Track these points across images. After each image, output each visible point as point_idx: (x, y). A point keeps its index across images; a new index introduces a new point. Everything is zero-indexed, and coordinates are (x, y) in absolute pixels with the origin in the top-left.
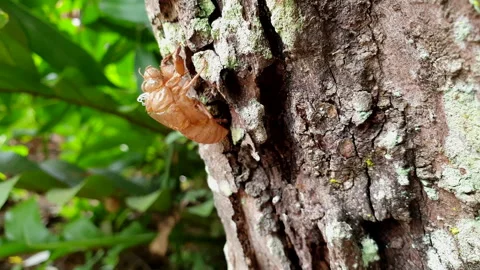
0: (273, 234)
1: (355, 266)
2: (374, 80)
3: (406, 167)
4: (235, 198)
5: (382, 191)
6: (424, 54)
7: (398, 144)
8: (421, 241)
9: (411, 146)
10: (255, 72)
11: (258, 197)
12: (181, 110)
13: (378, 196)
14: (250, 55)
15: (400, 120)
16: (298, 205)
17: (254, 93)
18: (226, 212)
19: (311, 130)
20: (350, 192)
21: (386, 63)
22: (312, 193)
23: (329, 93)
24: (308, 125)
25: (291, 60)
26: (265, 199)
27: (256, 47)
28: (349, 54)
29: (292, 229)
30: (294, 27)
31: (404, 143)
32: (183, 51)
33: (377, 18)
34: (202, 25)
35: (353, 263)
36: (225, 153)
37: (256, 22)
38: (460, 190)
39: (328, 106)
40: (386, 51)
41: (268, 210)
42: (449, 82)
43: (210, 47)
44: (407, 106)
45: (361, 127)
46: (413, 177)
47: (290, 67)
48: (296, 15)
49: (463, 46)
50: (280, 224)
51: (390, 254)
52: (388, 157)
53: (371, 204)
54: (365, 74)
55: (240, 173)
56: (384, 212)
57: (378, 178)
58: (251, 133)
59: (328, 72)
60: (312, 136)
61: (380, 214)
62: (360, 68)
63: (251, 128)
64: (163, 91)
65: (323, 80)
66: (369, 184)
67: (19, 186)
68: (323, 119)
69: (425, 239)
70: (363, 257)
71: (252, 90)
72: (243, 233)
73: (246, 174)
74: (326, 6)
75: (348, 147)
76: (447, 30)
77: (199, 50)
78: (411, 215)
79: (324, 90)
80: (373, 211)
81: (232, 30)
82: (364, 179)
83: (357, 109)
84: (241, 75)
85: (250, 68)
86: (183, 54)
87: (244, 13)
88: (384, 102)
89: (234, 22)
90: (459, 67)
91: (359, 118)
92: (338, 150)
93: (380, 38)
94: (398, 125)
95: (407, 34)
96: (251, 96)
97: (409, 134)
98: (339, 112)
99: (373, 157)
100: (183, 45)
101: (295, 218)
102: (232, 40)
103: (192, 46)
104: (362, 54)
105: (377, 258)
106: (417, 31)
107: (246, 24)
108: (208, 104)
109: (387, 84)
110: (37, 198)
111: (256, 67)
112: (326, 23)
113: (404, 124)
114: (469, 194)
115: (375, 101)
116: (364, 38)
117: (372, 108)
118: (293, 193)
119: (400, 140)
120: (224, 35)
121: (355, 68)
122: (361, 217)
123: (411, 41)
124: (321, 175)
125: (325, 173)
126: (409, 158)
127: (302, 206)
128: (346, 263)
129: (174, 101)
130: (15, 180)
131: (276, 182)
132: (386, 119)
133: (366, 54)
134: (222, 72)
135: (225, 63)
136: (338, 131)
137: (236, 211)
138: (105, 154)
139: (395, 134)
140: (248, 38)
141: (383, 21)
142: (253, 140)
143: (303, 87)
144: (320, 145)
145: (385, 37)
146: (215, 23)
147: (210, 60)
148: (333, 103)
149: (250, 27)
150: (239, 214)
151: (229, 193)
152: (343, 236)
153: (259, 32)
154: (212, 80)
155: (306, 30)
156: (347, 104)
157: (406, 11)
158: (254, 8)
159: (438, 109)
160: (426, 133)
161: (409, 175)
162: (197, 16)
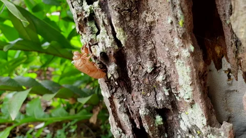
0: (125, 113)
1: (152, 126)
2: (154, 57)
3: (167, 89)
4: (111, 99)
5: (160, 97)
6: (167, 49)
7: (163, 80)
8: (178, 117)
9: (168, 81)
10: (112, 54)
11: (119, 98)
12: (87, 67)
13: (159, 99)
14: (110, 48)
15: (164, 71)
16: (132, 102)
17: (113, 60)
18: (108, 104)
19: (134, 74)
20: (149, 98)
21: (157, 51)
22: (137, 97)
23: (139, 61)
24: (132, 73)
25: (125, 49)
26: (121, 99)
27: (112, 45)
28: (145, 48)
29: (131, 111)
30: (124, 39)
31: (166, 80)
32: (88, 45)
33: (153, 35)
34: (93, 37)
35: (151, 124)
36: (106, 82)
37: (111, 36)
38: (185, 98)
39: (139, 66)
40: (157, 47)
41: (123, 104)
42: (176, 59)
43: (97, 44)
44: (166, 66)
45: (151, 73)
46: (170, 93)
47: (125, 52)
48: (124, 34)
49: (178, 47)
50: (127, 109)
51: (169, 122)
52: (161, 85)
53: (157, 102)
54: (150, 55)
55: (112, 89)
56: (162, 105)
57: (159, 93)
58: (112, 75)
59: (138, 54)
60: (134, 76)
61: (160, 106)
62: (148, 53)
63: (112, 73)
64: (80, 60)
65: (136, 57)
66: (156, 94)
67: (31, 92)
68: (137, 70)
69: (179, 116)
70: (156, 122)
71: (113, 59)
72: (114, 112)
73: (114, 90)
74: (135, 31)
75: (147, 81)
76: (173, 42)
77: (93, 45)
78: (172, 107)
79: (137, 60)
80: (158, 105)
81: (103, 39)
82: (154, 93)
83: (148, 67)
84: (108, 54)
85: (110, 52)
86: (88, 46)
87: (107, 33)
88: (158, 65)
89: (104, 36)
90: (177, 54)
91: (149, 71)
92: (143, 82)
93: (154, 43)
94: (163, 73)
95: (162, 41)
96: (112, 61)
97: (167, 77)
98: (143, 68)
99: (156, 84)
100: (88, 43)
101: (132, 107)
102: (103, 42)
103: (91, 44)
104: (149, 48)
105: (162, 123)
106: (164, 41)
107: (108, 37)
108: (98, 64)
109: (159, 58)
110: (40, 97)
111: (113, 52)
112: (136, 37)
113: (165, 73)
114: (188, 99)
115: (155, 64)
116: (149, 42)
117: (154, 67)
118: (131, 97)
119: (164, 79)
120: (101, 40)
121: (147, 53)
122: (154, 107)
123: (163, 44)
124: (138, 91)
125: (140, 90)
126: (168, 86)
127: (134, 102)
128: (148, 124)
129: (84, 64)
130: (30, 90)
131: (125, 93)
132: (160, 71)
133: (150, 48)
134: (101, 53)
135: (102, 51)
136: (143, 75)
137: (111, 104)
138: (72, 77)
139: (162, 77)
140: (109, 42)
141: (155, 37)
142: (114, 77)
143: (130, 59)
144: (138, 80)
145: (156, 42)
146: (98, 36)
147: (97, 49)
148: (141, 65)
149: (110, 38)
150: (113, 105)
151: (108, 97)
152: (145, 113)
153: (113, 40)
154: (97, 56)
155: (128, 39)
156: (145, 66)
157: (161, 34)
158: (110, 32)
159: (175, 68)
160: (173, 76)
161: (169, 91)
162: (91, 33)
